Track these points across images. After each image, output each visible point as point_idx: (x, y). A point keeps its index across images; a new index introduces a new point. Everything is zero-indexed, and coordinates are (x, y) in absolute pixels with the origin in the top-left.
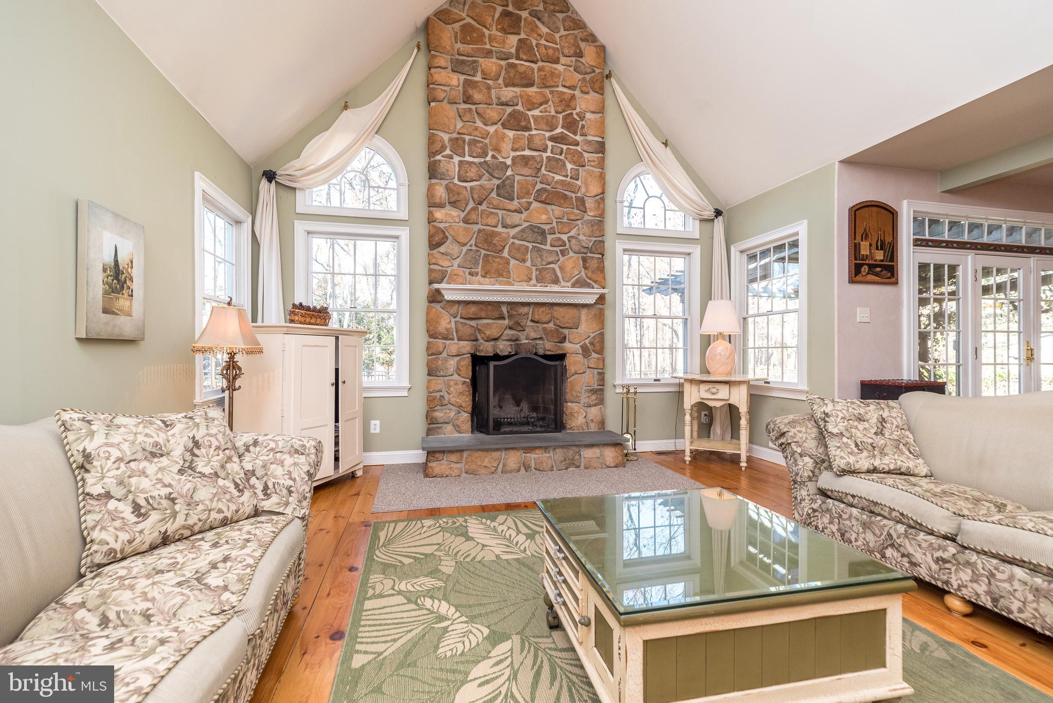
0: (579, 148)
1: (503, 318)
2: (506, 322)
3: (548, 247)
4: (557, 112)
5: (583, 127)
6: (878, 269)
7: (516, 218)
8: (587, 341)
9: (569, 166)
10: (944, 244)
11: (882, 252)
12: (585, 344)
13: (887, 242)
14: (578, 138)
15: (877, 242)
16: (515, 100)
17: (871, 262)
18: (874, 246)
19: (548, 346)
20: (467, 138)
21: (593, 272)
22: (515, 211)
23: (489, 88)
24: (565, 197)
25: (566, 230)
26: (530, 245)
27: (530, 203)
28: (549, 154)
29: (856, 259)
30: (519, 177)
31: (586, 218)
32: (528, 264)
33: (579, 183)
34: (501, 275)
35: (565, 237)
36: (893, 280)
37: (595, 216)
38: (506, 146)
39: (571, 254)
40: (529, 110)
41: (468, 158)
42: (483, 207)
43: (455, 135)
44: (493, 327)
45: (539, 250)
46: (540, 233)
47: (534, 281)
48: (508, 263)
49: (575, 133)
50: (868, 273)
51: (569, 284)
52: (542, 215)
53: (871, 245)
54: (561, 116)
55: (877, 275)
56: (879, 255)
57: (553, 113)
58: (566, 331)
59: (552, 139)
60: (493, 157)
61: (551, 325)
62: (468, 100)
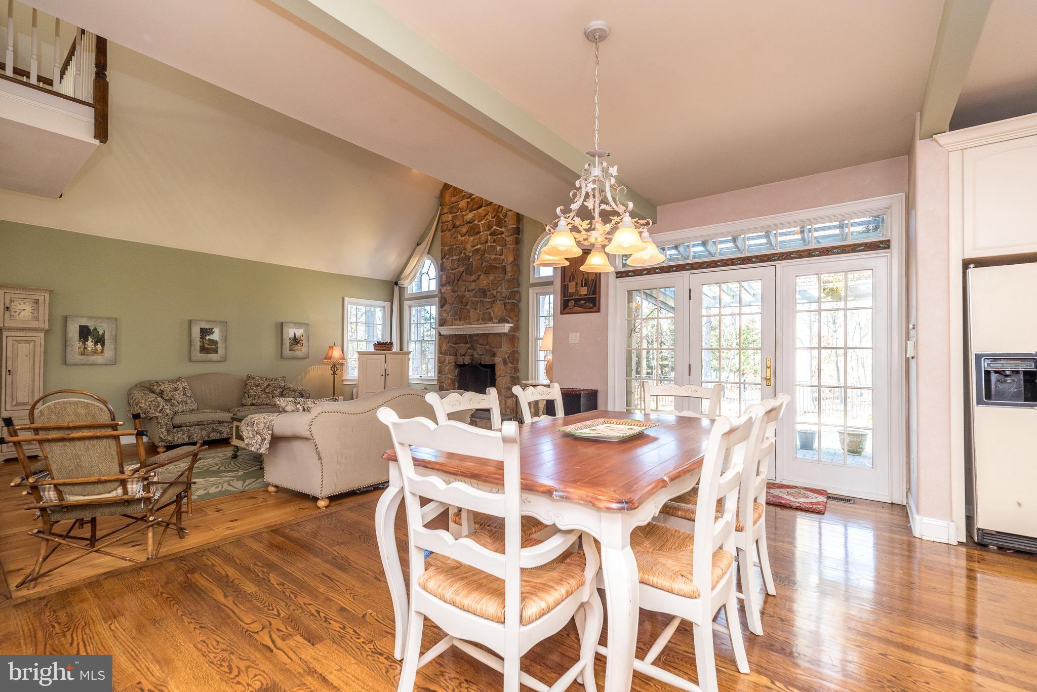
0: (503, 236)
1: (467, 343)
2: (468, 345)
3: (488, 300)
4: (493, 218)
5: (505, 221)
6: (583, 302)
7: (473, 285)
8: (506, 356)
9: (498, 248)
10: (646, 272)
11: (586, 288)
12: (505, 358)
13: (590, 279)
14: (503, 230)
15: (582, 280)
16: (474, 219)
17: (577, 297)
18: (579, 284)
19: (487, 360)
20: (454, 247)
21: (509, 312)
22: (473, 281)
23: (463, 216)
24: (496, 268)
25: (495, 288)
26: (479, 299)
27: (479, 276)
28: (489, 244)
29: (565, 297)
30: (475, 260)
31: (507, 278)
32: (478, 311)
33: (503, 257)
34: (466, 319)
35: (495, 292)
36: (595, 309)
37: (511, 276)
38: (469, 246)
39: (498, 302)
40: (479, 221)
41: (455, 258)
42: (460, 282)
43: (450, 247)
44: (463, 348)
45: (482, 302)
46: (484, 292)
47: (481, 321)
48: (469, 312)
49: (502, 228)
50: (574, 306)
51: (497, 321)
52: (484, 282)
53: (576, 284)
54: (495, 219)
55: (582, 306)
56: (584, 291)
57: (491, 219)
58: (495, 350)
59: (491, 234)
60: (464, 253)
61: (487, 347)
62: (454, 226)
